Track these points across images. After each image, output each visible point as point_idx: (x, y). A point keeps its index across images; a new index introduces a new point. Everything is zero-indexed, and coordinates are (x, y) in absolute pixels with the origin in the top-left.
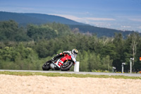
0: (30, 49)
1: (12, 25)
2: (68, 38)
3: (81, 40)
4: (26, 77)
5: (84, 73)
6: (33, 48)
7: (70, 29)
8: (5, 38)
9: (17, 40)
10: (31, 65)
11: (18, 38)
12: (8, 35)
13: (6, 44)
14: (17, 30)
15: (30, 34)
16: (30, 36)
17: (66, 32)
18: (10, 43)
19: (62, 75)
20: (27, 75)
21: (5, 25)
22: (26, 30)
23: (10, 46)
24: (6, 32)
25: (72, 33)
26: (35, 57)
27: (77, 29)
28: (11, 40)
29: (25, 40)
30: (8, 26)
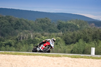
0: (59, 38)
1: (47, 21)
2: (87, 30)
3: (96, 32)
4: (56, 58)
5: (99, 56)
6: (61, 37)
7: (88, 24)
8: (42, 30)
9: (50, 32)
10: (60, 49)
11: (51, 31)
12: (44, 28)
13: (43, 35)
14: (50, 25)
15: (59, 27)
16: (59, 29)
17: (85, 26)
18: (45, 34)
19: (82, 57)
20: (57, 56)
21: (42, 21)
22: (56, 25)
23: (45, 36)
24: (42, 26)
25: (89, 27)
26: (63, 44)
27: (93, 24)
28: (46, 32)
29: (56, 32)
30: (44, 22)
